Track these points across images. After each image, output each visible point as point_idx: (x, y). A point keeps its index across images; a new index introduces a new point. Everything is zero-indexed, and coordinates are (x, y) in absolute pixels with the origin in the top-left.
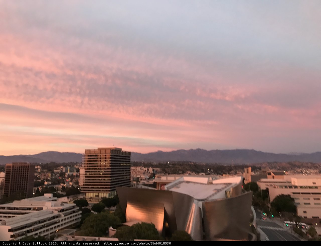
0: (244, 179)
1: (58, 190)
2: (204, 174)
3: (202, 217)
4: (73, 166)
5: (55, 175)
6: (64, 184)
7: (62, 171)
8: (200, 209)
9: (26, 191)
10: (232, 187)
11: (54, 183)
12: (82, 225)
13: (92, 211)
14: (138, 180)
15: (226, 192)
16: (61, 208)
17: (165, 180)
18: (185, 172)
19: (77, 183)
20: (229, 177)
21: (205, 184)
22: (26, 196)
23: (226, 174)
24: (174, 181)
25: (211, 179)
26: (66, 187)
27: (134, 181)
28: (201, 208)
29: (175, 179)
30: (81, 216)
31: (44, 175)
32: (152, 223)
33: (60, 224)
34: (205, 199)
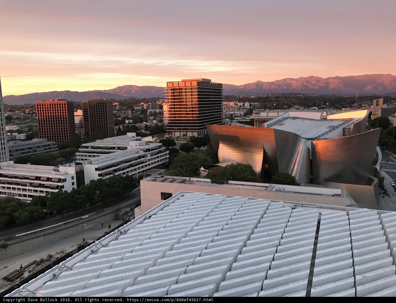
0: (370, 114)
1: (141, 129)
2: (316, 108)
3: (311, 159)
4: (155, 102)
5: (136, 112)
6: (147, 122)
7: (143, 108)
8: (308, 148)
9: (107, 130)
10: (353, 123)
11: (135, 122)
12: (171, 165)
13: (180, 151)
14: (231, 117)
15: (344, 129)
16: (147, 147)
17: (266, 117)
18: (291, 106)
19: (162, 121)
20: (350, 111)
21: (317, 120)
22: (108, 135)
23: (346, 107)
24: (276, 117)
25: (325, 114)
26: (149, 126)
27: (226, 118)
28: (310, 148)
29: (278, 115)
30: (168, 156)
31: (124, 113)
32: (248, 164)
33: (147, 163)
34: (316, 138)
